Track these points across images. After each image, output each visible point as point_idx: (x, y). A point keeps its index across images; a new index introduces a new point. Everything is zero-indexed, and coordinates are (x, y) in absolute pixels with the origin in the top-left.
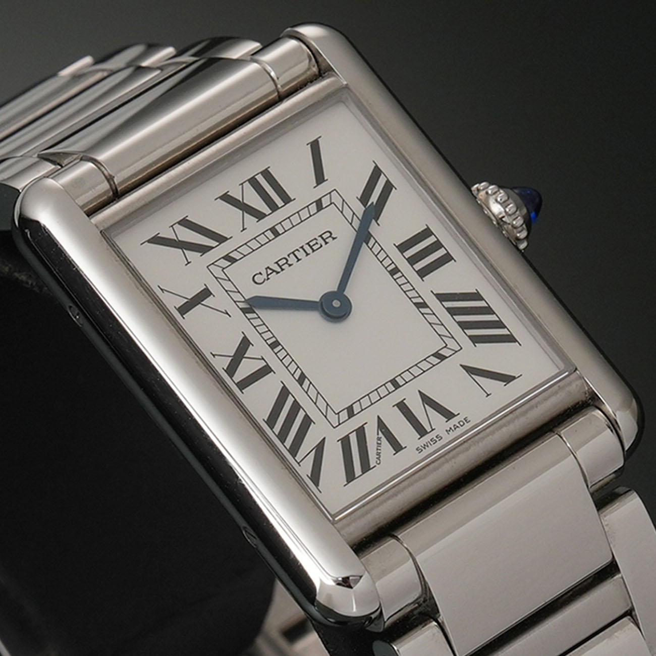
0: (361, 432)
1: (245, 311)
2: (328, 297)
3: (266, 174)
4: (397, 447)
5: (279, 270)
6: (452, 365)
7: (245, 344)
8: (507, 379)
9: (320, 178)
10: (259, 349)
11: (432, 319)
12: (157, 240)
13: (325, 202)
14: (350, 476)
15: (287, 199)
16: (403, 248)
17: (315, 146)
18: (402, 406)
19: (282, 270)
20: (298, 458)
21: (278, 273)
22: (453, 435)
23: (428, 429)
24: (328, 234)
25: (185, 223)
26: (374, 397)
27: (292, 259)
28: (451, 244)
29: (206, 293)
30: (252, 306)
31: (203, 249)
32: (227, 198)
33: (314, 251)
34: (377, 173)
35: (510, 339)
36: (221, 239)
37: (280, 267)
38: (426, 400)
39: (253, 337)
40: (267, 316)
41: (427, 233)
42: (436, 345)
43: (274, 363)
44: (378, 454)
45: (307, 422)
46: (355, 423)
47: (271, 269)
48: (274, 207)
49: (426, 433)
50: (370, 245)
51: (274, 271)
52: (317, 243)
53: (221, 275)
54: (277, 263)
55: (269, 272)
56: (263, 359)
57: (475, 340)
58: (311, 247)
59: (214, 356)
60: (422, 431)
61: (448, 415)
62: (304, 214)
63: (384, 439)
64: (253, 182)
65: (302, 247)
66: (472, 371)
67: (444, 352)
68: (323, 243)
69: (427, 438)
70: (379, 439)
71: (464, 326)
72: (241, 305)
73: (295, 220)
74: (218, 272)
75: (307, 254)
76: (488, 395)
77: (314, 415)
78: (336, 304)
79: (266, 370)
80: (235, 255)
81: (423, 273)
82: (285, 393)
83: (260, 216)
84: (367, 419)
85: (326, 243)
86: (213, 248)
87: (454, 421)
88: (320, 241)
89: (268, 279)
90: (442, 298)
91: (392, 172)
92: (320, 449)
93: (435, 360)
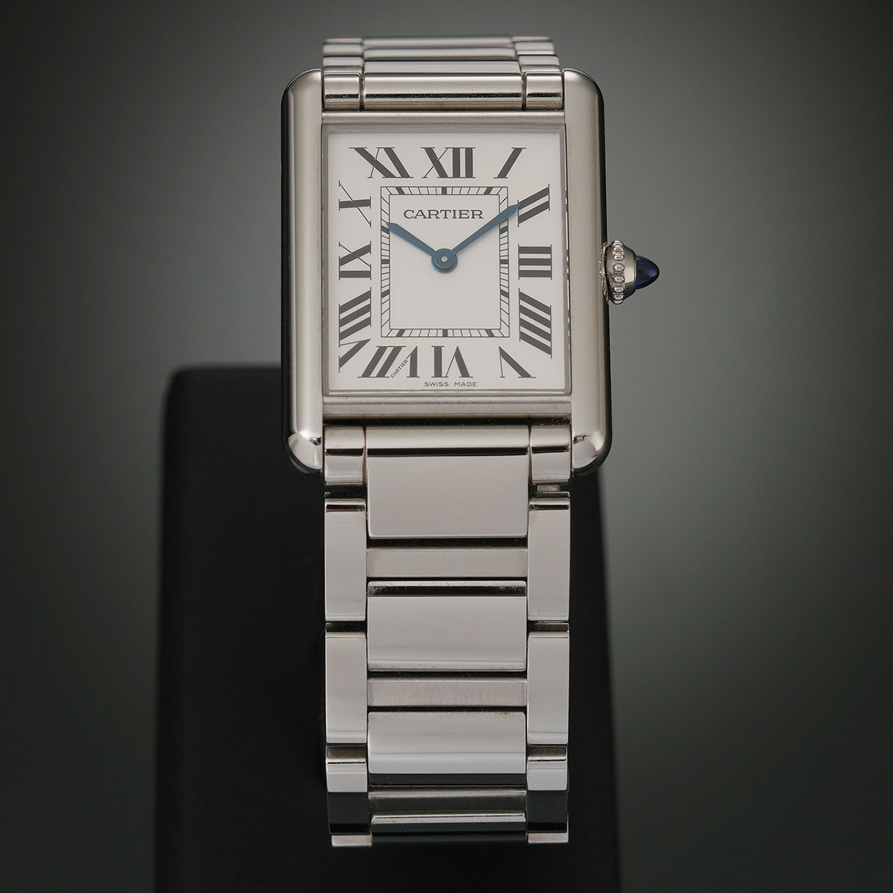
0: (397, 350)
1: (383, 229)
2: (444, 252)
3: (469, 152)
4: (413, 373)
5: (427, 216)
6: (494, 344)
7: (367, 249)
8: (524, 374)
9: (503, 174)
10: (373, 259)
11: (505, 306)
12: (362, 151)
13: (494, 191)
14: (367, 374)
15: (469, 174)
16: (522, 250)
17: (517, 152)
18: (438, 351)
19: (430, 217)
20: (342, 342)
21: (425, 217)
22: (457, 387)
23: (444, 375)
24: (479, 213)
25: (390, 152)
26: (425, 333)
27: (442, 215)
28: (557, 267)
29: (367, 203)
30: (391, 229)
31: (388, 174)
32: (430, 152)
33: (460, 217)
34: (545, 192)
35: (548, 350)
36: (404, 174)
37: (430, 215)
38: (458, 355)
39: (375, 249)
40: (395, 239)
41: (548, 250)
42: (493, 324)
43: (375, 273)
44: (397, 371)
45: (367, 322)
46: (398, 342)
47: (422, 213)
48: (456, 174)
49: (441, 376)
50: (502, 236)
51: (423, 215)
52: (467, 214)
53: (386, 197)
54: (430, 211)
55: (420, 213)
56: (370, 266)
57: (523, 337)
58: (461, 214)
59: (340, 245)
60: (438, 373)
61: (465, 373)
62: (473, 191)
63: (408, 364)
64: (456, 152)
65: (454, 211)
66: (503, 354)
67: (495, 333)
68: (471, 216)
69: (438, 380)
70: (406, 361)
71: (523, 323)
72: (384, 225)
73: (465, 191)
74: (385, 194)
75: (454, 217)
76: (502, 377)
77: (375, 321)
78: (444, 259)
79: (367, 274)
80: (406, 190)
81: (522, 274)
82: (367, 295)
83: (442, 174)
84: (408, 345)
85: (473, 217)
86: (395, 177)
87: (466, 380)
88: (470, 214)
89: (416, 218)
90: (523, 297)
91: (555, 198)
92: (361, 344)
93: (484, 333)
